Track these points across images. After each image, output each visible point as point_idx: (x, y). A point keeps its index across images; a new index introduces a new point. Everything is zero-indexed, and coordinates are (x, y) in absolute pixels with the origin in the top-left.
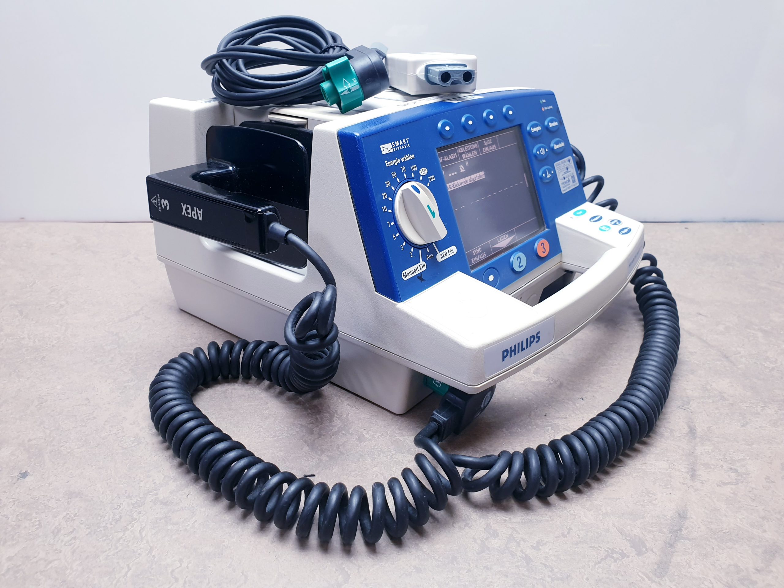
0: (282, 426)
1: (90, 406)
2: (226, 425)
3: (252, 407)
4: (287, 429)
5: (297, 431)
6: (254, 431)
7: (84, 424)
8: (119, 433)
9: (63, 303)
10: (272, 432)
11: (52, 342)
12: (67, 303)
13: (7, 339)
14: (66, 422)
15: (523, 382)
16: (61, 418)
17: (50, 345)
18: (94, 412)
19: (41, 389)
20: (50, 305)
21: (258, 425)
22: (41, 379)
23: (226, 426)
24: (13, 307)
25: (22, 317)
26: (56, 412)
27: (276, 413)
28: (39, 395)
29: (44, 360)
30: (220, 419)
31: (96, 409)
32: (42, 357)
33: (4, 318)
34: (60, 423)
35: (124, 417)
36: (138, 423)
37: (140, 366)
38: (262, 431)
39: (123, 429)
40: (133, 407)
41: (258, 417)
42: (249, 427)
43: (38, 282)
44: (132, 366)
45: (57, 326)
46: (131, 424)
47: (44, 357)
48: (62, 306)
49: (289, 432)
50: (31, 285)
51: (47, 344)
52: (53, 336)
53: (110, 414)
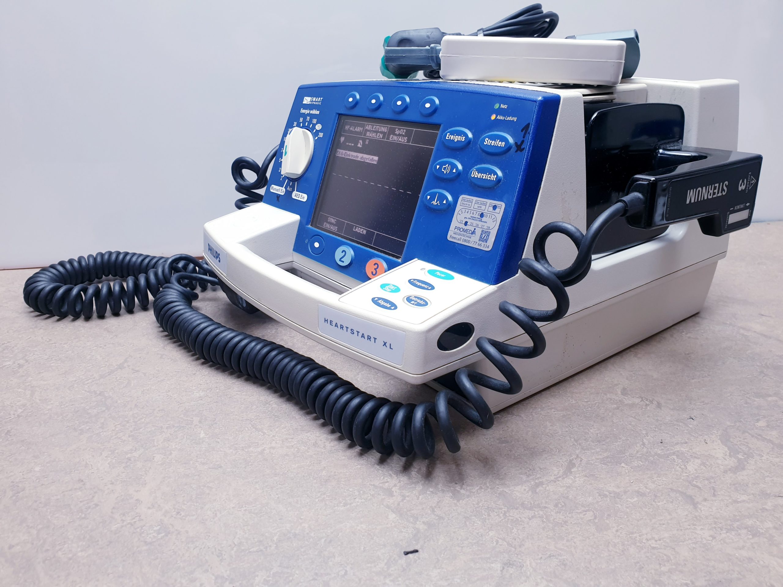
0: (351, 490)
1: (85, 489)
2: (277, 496)
3: (303, 469)
4: (358, 493)
5: (372, 494)
6: (317, 500)
7: (83, 516)
8: (135, 522)
9: (22, 362)
10: (341, 499)
11: (16, 411)
12: (27, 361)
14: (57, 515)
16: (49, 510)
17: (14, 414)
18: (93, 497)
19: (13, 474)
20: (5, 366)
21: (320, 492)
22: (10, 460)
23: (278, 498)
26: (40, 503)
27: (336, 473)
28: (13, 482)
29: (10, 436)
30: (267, 489)
31: (95, 493)
32: (6, 432)
34: (49, 517)
35: (137, 500)
36: (159, 506)
37: (141, 430)
38: (327, 498)
39: (140, 516)
40: (145, 484)
41: (315, 481)
42: (308, 496)
44: (131, 431)
45: (20, 390)
46: (149, 508)
47: (9, 431)
48: (20, 366)
49: (362, 497)
51: (10, 414)
52: (16, 404)
53: (118, 497)
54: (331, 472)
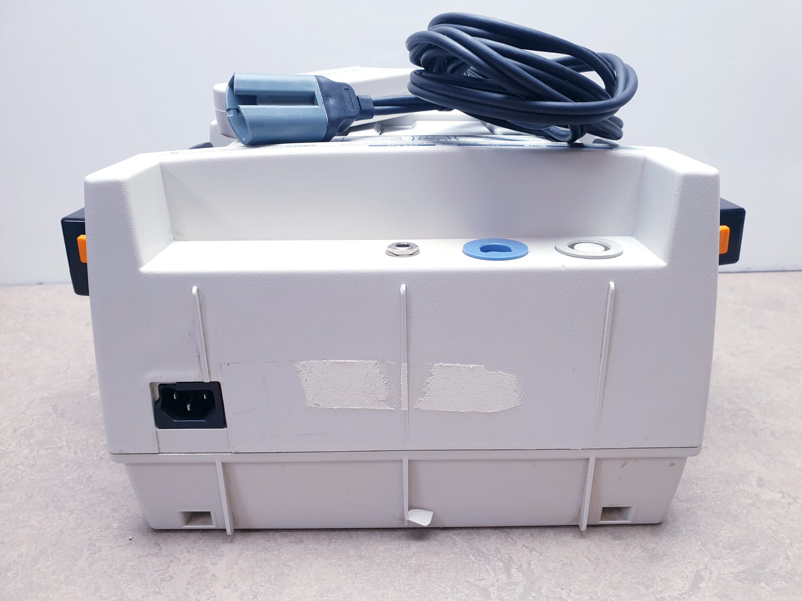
0: (443, 585)
1: (161, 556)
2: (362, 586)
4: (451, 591)
5: (466, 593)
6: (405, 595)
7: (157, 590)
10: (431, 597)
11: (99, 452)
13: (40, 450)
14: (131, 586)
15: (750, 501)
16: (123, 579)
17: (97, 456)
18: (169, 566)
19: (91, 529)
21: (408, 585)
22: (89, 512)
23: (363, 588)
24: (44, 400)
25: (58, 415)
26: (116, 569)
27: (427, 562)
28: (89, 539)
29: (91, 482)
30: (350, 575)
31: (171, 561)
32: (88, 476)
33: (34, 418)
34: (123, 588)
35: (212, 575)
36: (235, 585)
38: (416, 594)
40: (223, 556)
41: (404, 570)
42: (395, 589)
43: (74, 364)
46: (225, 587)
47: (90, 477)
49: (455, 596)
50: (65, 368)
51: (93, 456)
52: (99, 443)
53: (193, 570)
54: (421, 560)
